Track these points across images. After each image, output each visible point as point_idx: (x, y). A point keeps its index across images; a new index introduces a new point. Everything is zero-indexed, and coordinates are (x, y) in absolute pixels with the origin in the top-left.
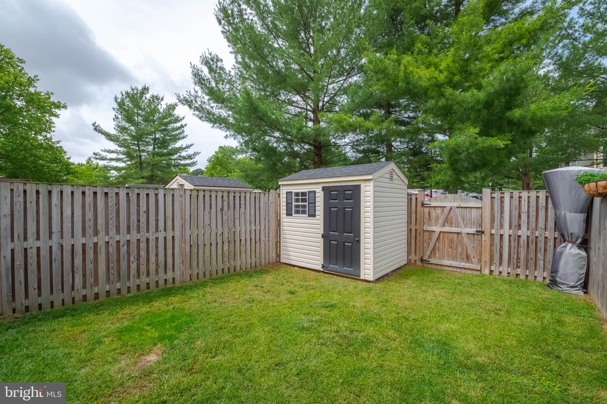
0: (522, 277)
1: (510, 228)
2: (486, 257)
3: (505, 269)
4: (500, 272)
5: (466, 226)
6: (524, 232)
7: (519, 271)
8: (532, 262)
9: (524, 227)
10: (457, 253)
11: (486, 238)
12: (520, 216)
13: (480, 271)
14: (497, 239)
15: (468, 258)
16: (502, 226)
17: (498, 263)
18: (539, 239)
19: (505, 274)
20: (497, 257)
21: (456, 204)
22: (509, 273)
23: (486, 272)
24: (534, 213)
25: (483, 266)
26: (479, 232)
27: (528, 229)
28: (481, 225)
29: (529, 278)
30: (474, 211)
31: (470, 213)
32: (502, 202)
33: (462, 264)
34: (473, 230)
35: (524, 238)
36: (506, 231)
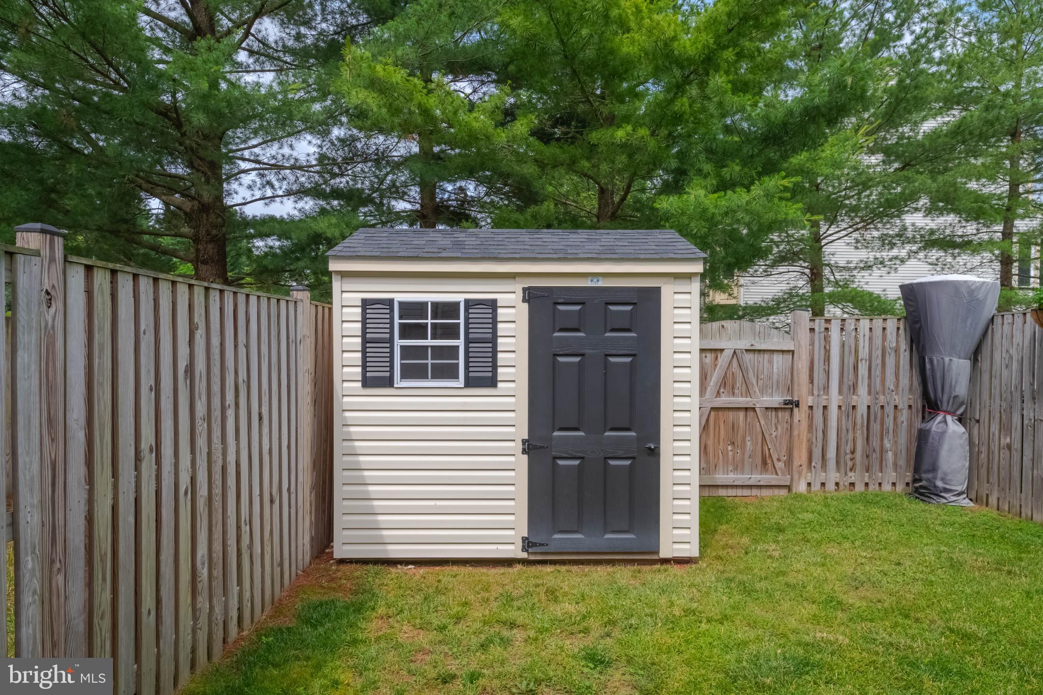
0: (859, 488)
1: (840, 392)
2: (800, 457)
3: (833, 476)
4: (823, 484)
5: (762, 392)
6: (862, 398)
7: (852, 477)
8: (875, 456)
9: (863, 390)
10: (743, 454)
11: (800, 415)
12: (856, 368)
13: (789, 488)
14: (818, 414)
15: (766, 464)
16: (826, 388)
17: (819, 466)
18: (887, 409)
19: (831, 486)
20: (817, 452)
21: (743, 344)
22: (837, 484)
23: (802, 488)
24: (879, 361)
25: (796, 476)
26: (790, 402)
27: (870, 393)
28: (790, 390)
29: (871, 487)
30: (777, 358)
31: (771, 362)
32: (827, 339)
33: (757, 478)
34: (776, 400)
35: (862, 410)
36: (835, 399)
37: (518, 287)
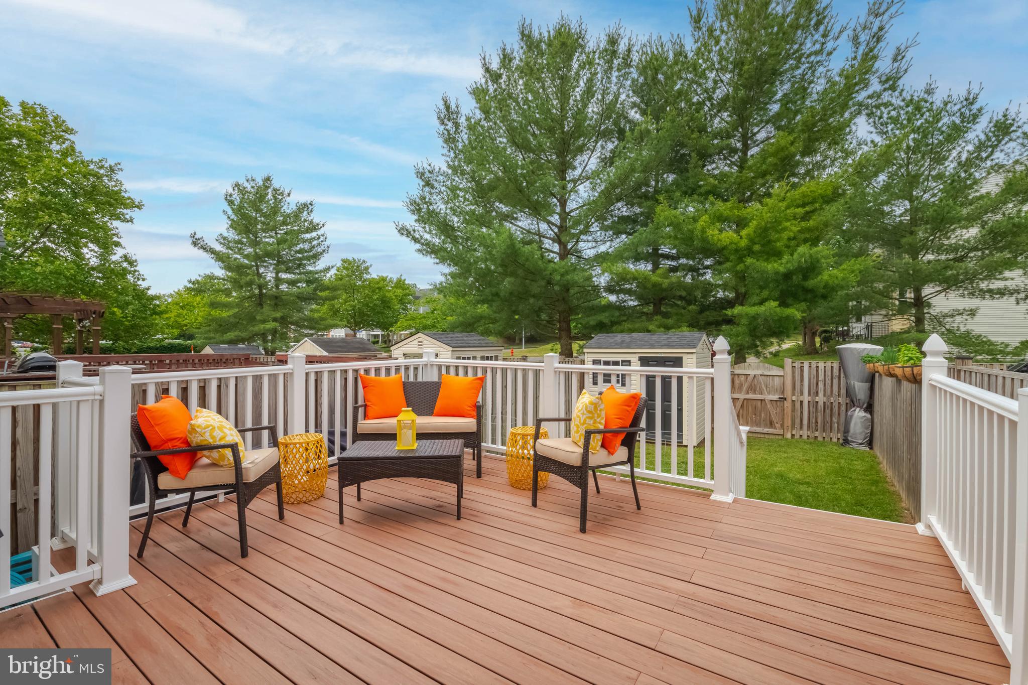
0: (820, 439)
1: (809, 395)
2: (788, 422)
3: (805, 433)
4: (801, 436)
5: (769, 393)
6: (821, 399)
7: (817, 434)
8: (828, 425)
9: (821, 394)
10: (760, 419)
11: (788, 404)
12: (817, 384)
13: (783, 435)
14: (798, 405)
15: (771, 424)
16: (802, 393)
17: (799, 427)
18: (834, 404)
19: (805, 437)
20: (798, 421)
21: (759, 372)
22: (808, 436)
23: (789, 436)
24: (829, 382)
25: (785, 431)
26: (782, 398)
27: (824, 396)
28: (783, 393)
29: (826, 439)
30: (776, 379)
31: (773, 380)
32: (802, 371)
33: (766, 430)
34: (775, 397)
35: (821, 404)
36: (806, 398)
37: (637, 356)
